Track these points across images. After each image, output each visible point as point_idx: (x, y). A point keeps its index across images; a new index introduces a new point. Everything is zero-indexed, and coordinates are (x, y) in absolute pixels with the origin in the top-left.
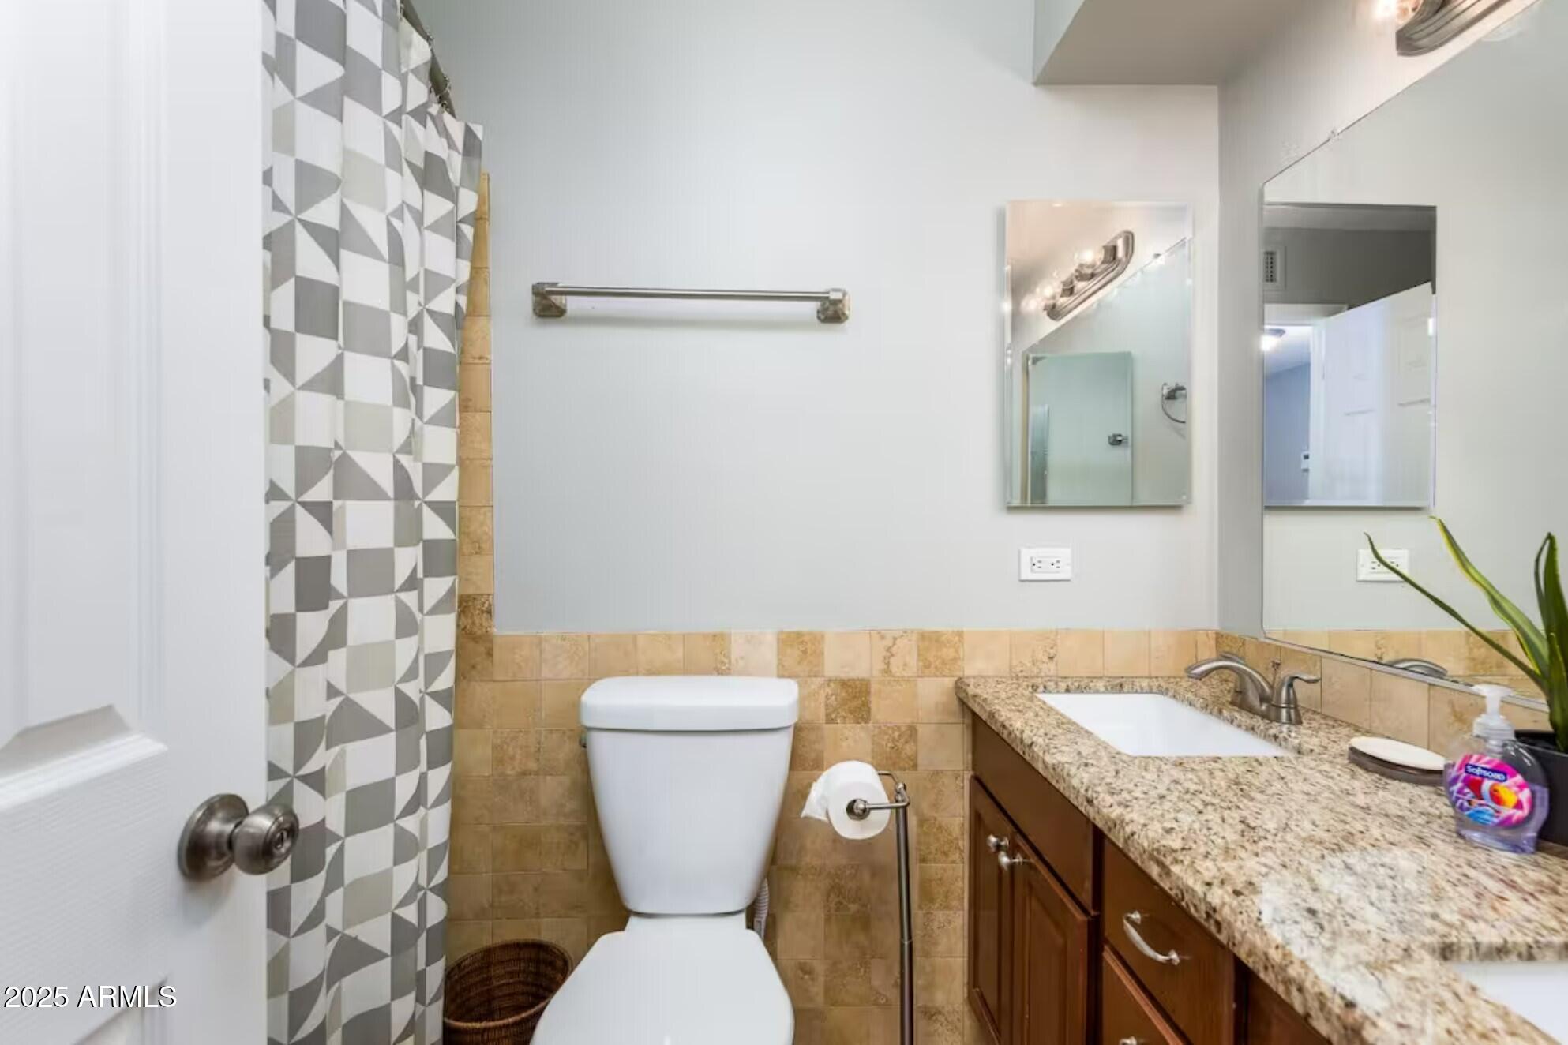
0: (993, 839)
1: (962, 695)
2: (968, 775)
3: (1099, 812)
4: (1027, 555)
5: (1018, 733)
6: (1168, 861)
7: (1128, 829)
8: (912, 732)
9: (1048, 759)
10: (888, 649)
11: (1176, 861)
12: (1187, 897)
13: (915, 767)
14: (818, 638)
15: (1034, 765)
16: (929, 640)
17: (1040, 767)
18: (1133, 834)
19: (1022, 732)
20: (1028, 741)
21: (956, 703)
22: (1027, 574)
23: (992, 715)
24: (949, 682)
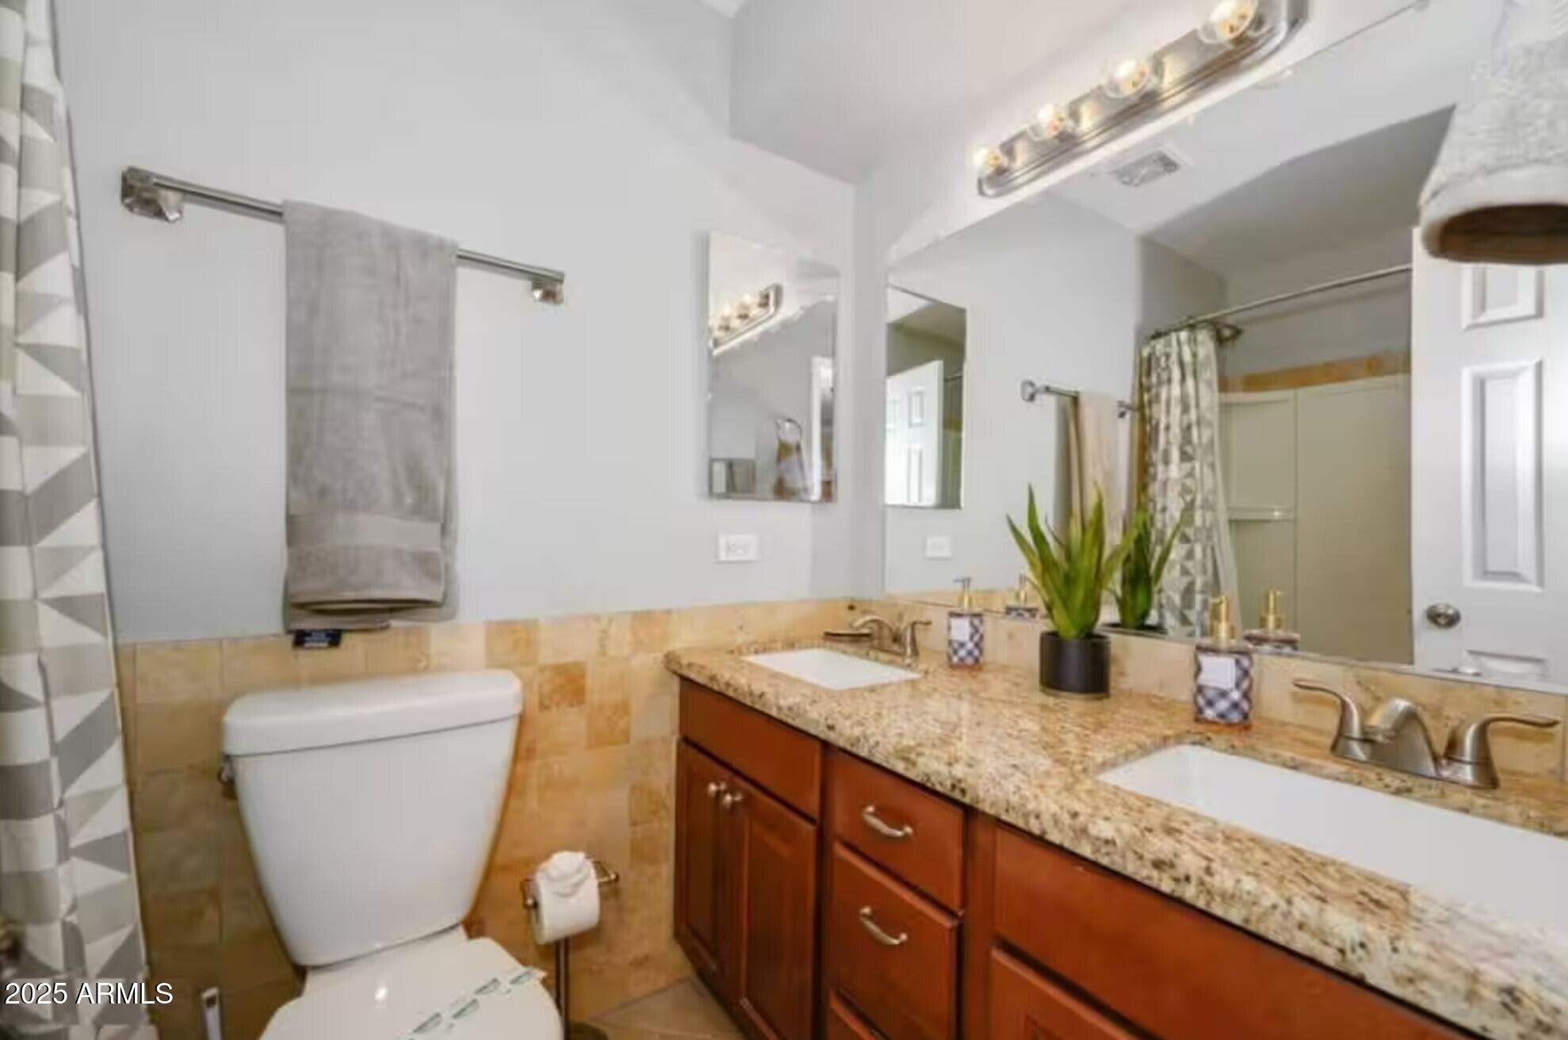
0: (713, 788)
1: (675, 667)
2: (675, 738)
3: (841, 734)
4: (723, 541)
5: (746, 689)
6: (913, 756)
7: (872, 741)
8: (623, 708)
9: (782, 702)
10: (604, 632)
11: (920, 754)
12: (933, 779)
13: (627, 740)
14: (531, 626)
15: (766, 711)
16: (643, 619)
17: (774, 713)
18: (877, 743)
19: (749, 686)
20: (758, 693)
21: (669, 673)
22: (723, 556)
23: (713, 678)
24: (660, 656)
